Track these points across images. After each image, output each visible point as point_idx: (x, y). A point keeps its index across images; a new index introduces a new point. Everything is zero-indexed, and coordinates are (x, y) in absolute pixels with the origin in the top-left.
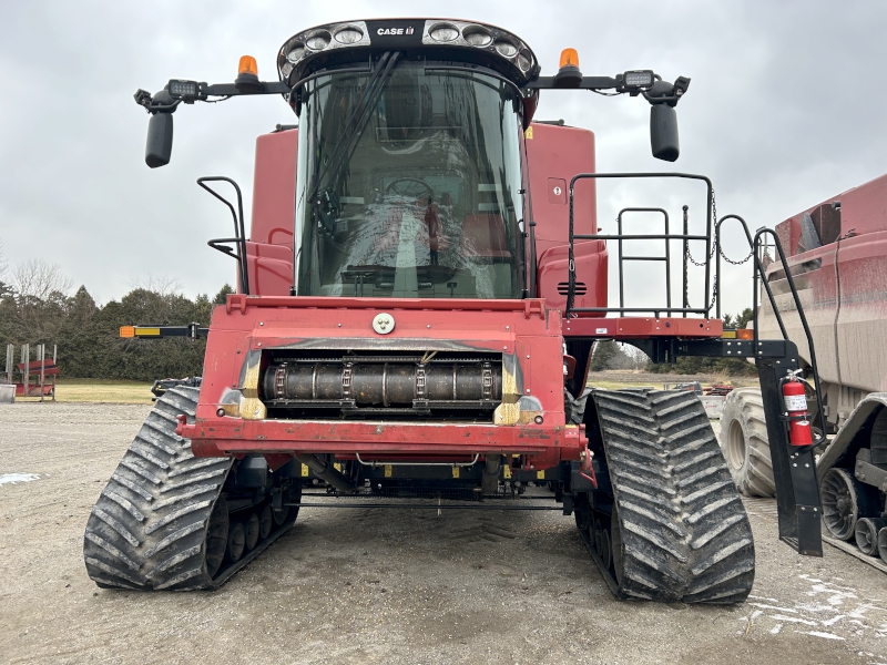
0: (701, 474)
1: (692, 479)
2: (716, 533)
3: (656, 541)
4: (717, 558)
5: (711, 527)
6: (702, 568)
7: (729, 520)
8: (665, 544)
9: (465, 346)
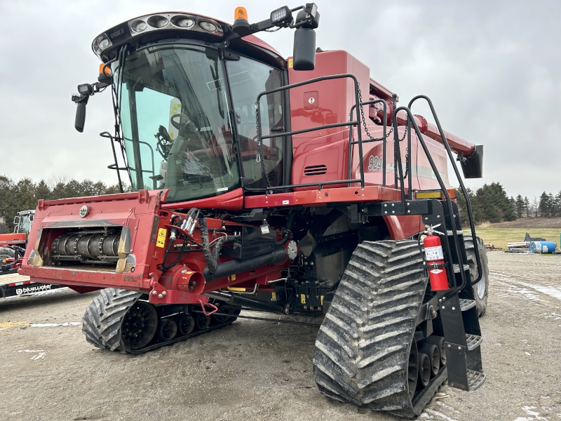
0: (391, 310)
1: (382, 313)
2: (376, 358)
3: (333, 358)
4: (376, 377)
5: (374, 353)
6: (364, 383)
7: (390, 348)
8: (339, 361)
9: (109, 223)
